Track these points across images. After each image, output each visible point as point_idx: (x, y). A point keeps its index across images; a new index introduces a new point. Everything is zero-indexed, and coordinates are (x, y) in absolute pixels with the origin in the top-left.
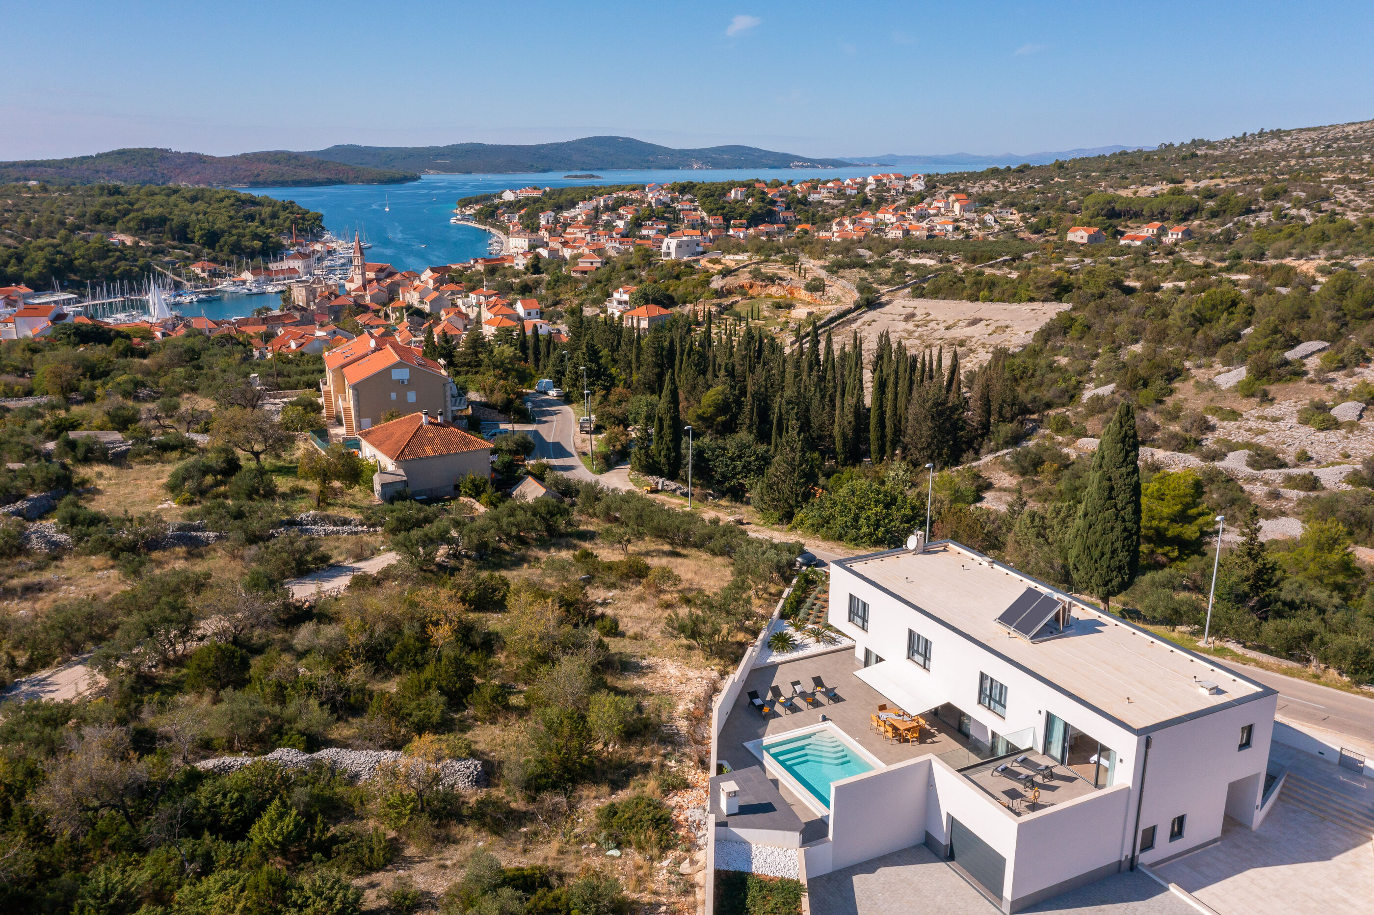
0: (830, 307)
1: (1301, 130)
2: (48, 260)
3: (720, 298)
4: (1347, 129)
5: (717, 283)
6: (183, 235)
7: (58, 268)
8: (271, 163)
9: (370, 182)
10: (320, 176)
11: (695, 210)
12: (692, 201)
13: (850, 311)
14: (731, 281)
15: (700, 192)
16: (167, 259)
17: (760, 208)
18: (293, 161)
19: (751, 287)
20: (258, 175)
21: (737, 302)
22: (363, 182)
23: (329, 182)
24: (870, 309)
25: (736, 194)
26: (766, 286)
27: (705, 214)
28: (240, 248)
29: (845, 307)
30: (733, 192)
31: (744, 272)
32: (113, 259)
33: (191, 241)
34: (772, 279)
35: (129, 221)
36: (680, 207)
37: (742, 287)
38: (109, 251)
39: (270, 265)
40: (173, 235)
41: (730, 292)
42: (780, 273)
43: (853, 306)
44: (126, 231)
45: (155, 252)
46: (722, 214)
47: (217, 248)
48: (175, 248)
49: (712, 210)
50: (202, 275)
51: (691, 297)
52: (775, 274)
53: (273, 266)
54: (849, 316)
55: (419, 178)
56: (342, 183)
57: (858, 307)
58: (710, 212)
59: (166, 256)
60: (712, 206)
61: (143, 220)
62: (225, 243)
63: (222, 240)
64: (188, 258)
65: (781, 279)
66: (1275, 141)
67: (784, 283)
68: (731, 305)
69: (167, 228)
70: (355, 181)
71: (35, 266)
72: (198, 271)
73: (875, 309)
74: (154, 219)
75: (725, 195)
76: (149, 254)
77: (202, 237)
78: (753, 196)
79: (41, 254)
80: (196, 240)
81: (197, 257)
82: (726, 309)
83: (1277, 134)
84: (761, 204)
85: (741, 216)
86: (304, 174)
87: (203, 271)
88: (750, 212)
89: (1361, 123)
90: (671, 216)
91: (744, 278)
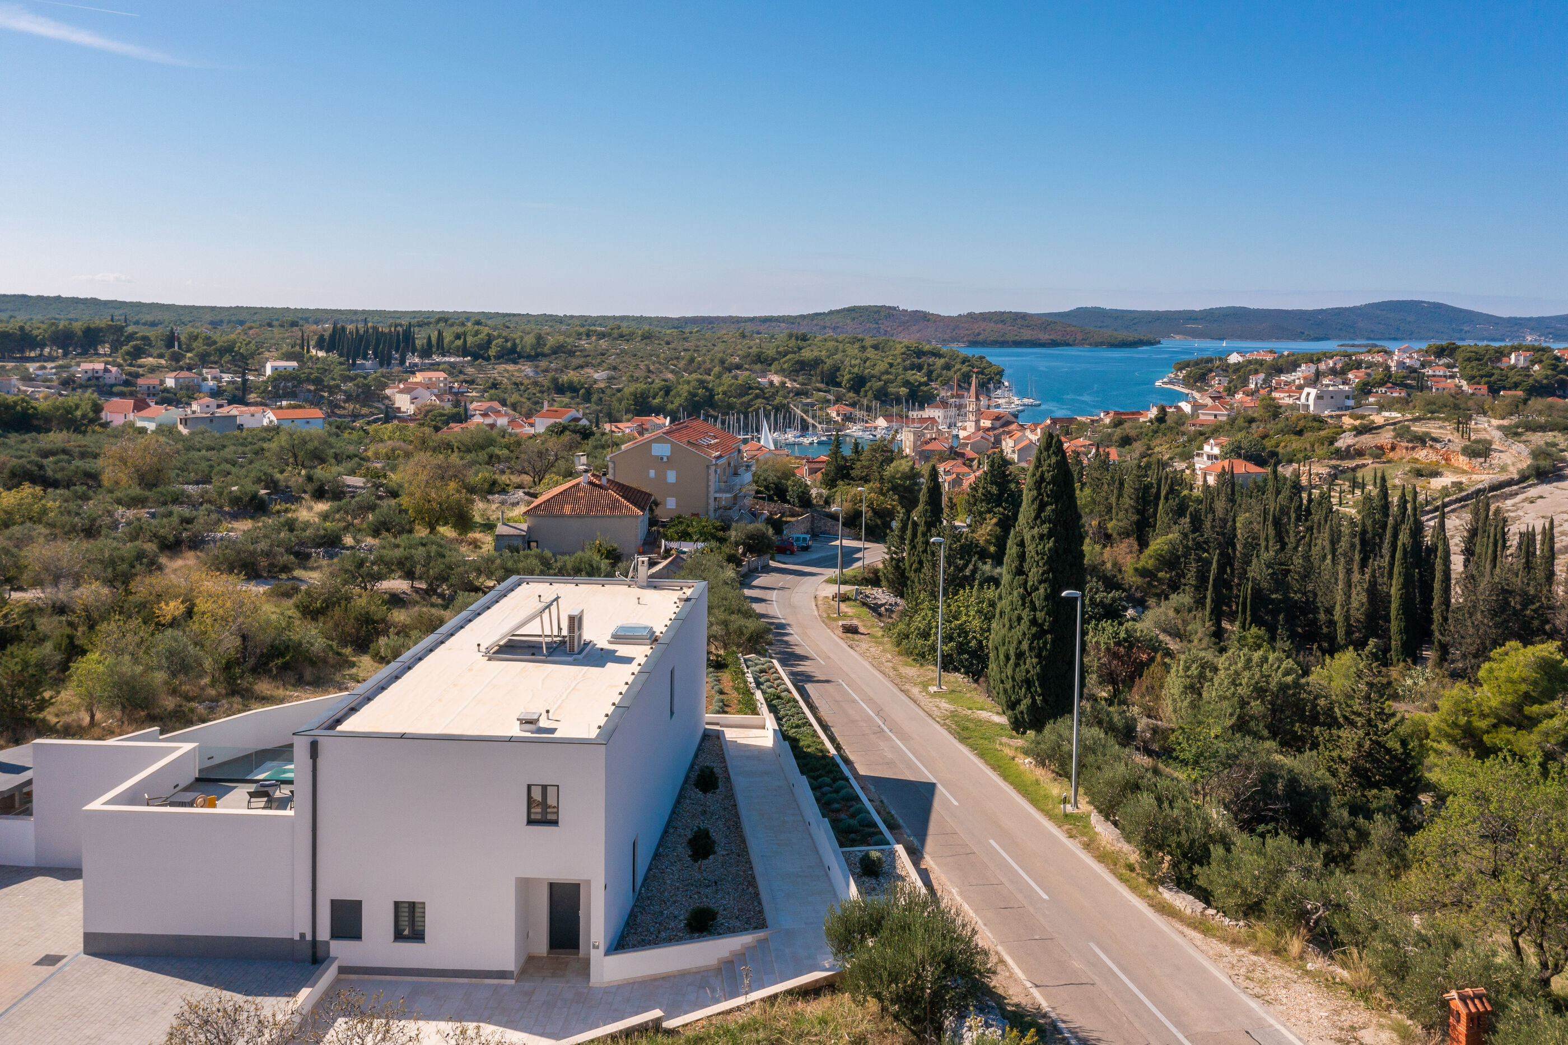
0: (1483, 477)
2: (689, 392)
3: (1342, 458)
5: (1345, 441)
6: (831, 379)
7: (698, 402)
8: (996, 322)
9: (1098, 344)
10: (1044, 337)
11: (1452, 377)
12: (1449, 366)
13: (1510, 483)
14: (1367, 440)
15: (1462, 355)
16: (809, 400)
17: (1547, 377)
18: (1019, 321)
19: (1393, 448)
20: (979, 334)
21: (1364, 465)
22: (1090, 344)
23: (1054, 344)
24: (1542, 482)
25: (1517, 360)
26: (1413, 448)
27: (1464, 383)
28: (886, 394)
29: (1504, 477)
30: (1513, 356)
31: (1388, 431)
32: (750, 397)
33: (839, 385)
34: (1421, 440)
35: (785, 363)
36: (1431, 373)
37: (1381, 448)
38: (750, 388)
39: (910, 413)
40: (822, 379)
41: (1360, 453)
42: (1436, 432)
43: (1516, 477)
44: (781, 371)
45: (798, 393)
46: (1486, 383)
47: (862, 393)
48: (820, 390)
49: (1473, 377)
50: (837, 418)
51: (1300, 456)
52: (1427, 434)
53: (914, 414)
54: (1507, 490)
55: (1159, 342)
56: (1068, 345)
57: (1523, 478)
58: (1470, 379)
59: (808, 398)
60: (1475, 372)
61: (797, 362)
62: (871, 388)
63: (869, 384)
64: (828, 401)
65: (1435, 440)
67: (1438, 446)
68: (1354, 469)
69: (818, 371)
70: (1081, 344)
71: (678, 399)
72: (834, 414)
73: (1550, 482)
74: (809, 361)
75: (1499, 360)
76: (791, 395)
77: (849, 381)
78: (1541, 361)
79: (686, 387)
80: (843, 384)
81: (838, 400)
82: (1343, 472)
84: (1549, 372)
85: (1516, 386)
86: (1027, 335)
87: (838, 415)
88: (1531, 381)
90: (1414, 383)
91: (1386, 438)
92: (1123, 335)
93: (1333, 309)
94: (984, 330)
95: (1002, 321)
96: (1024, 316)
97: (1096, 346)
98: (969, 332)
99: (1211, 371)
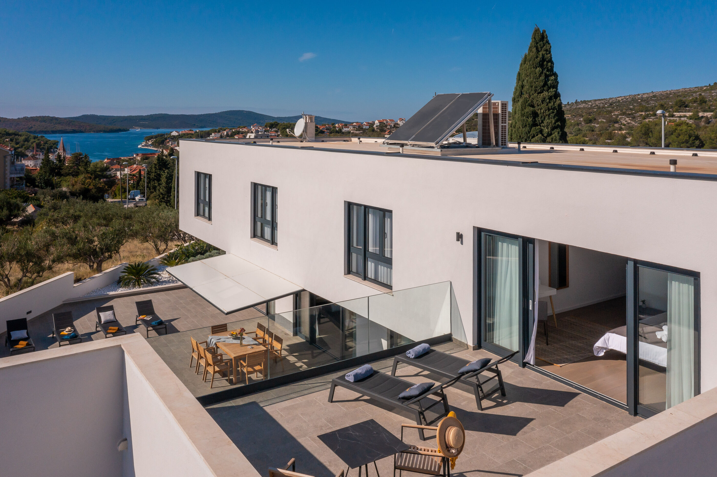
1: (595, 100)
4: (618, 99)
10: (69, 128)
12: (277, 132)
15: (281, 127)
20: (32, 127)
22: (94, 132)
23: (74, 132)
55: (129, 130)
56: (81, 132)
66: (584, 104)
70: (89, 131)
83: (585, 102)
86: (59, 127)
89: (625, 96)
92: (110, 127)
93: (206, 114)
94: (34, 125)
95: (44, 121)
96: (57, 119)
97: (97, 132)
98: (26, 127)
99: (166, 139)
